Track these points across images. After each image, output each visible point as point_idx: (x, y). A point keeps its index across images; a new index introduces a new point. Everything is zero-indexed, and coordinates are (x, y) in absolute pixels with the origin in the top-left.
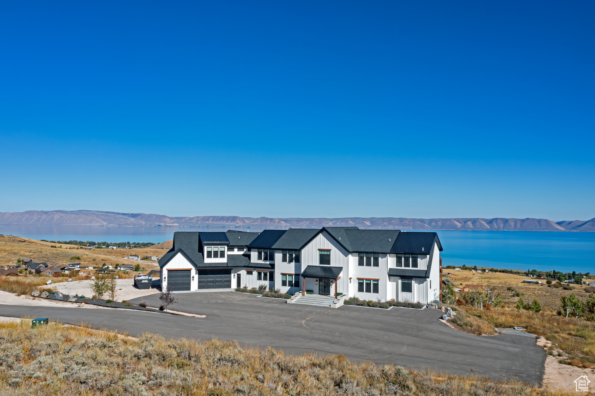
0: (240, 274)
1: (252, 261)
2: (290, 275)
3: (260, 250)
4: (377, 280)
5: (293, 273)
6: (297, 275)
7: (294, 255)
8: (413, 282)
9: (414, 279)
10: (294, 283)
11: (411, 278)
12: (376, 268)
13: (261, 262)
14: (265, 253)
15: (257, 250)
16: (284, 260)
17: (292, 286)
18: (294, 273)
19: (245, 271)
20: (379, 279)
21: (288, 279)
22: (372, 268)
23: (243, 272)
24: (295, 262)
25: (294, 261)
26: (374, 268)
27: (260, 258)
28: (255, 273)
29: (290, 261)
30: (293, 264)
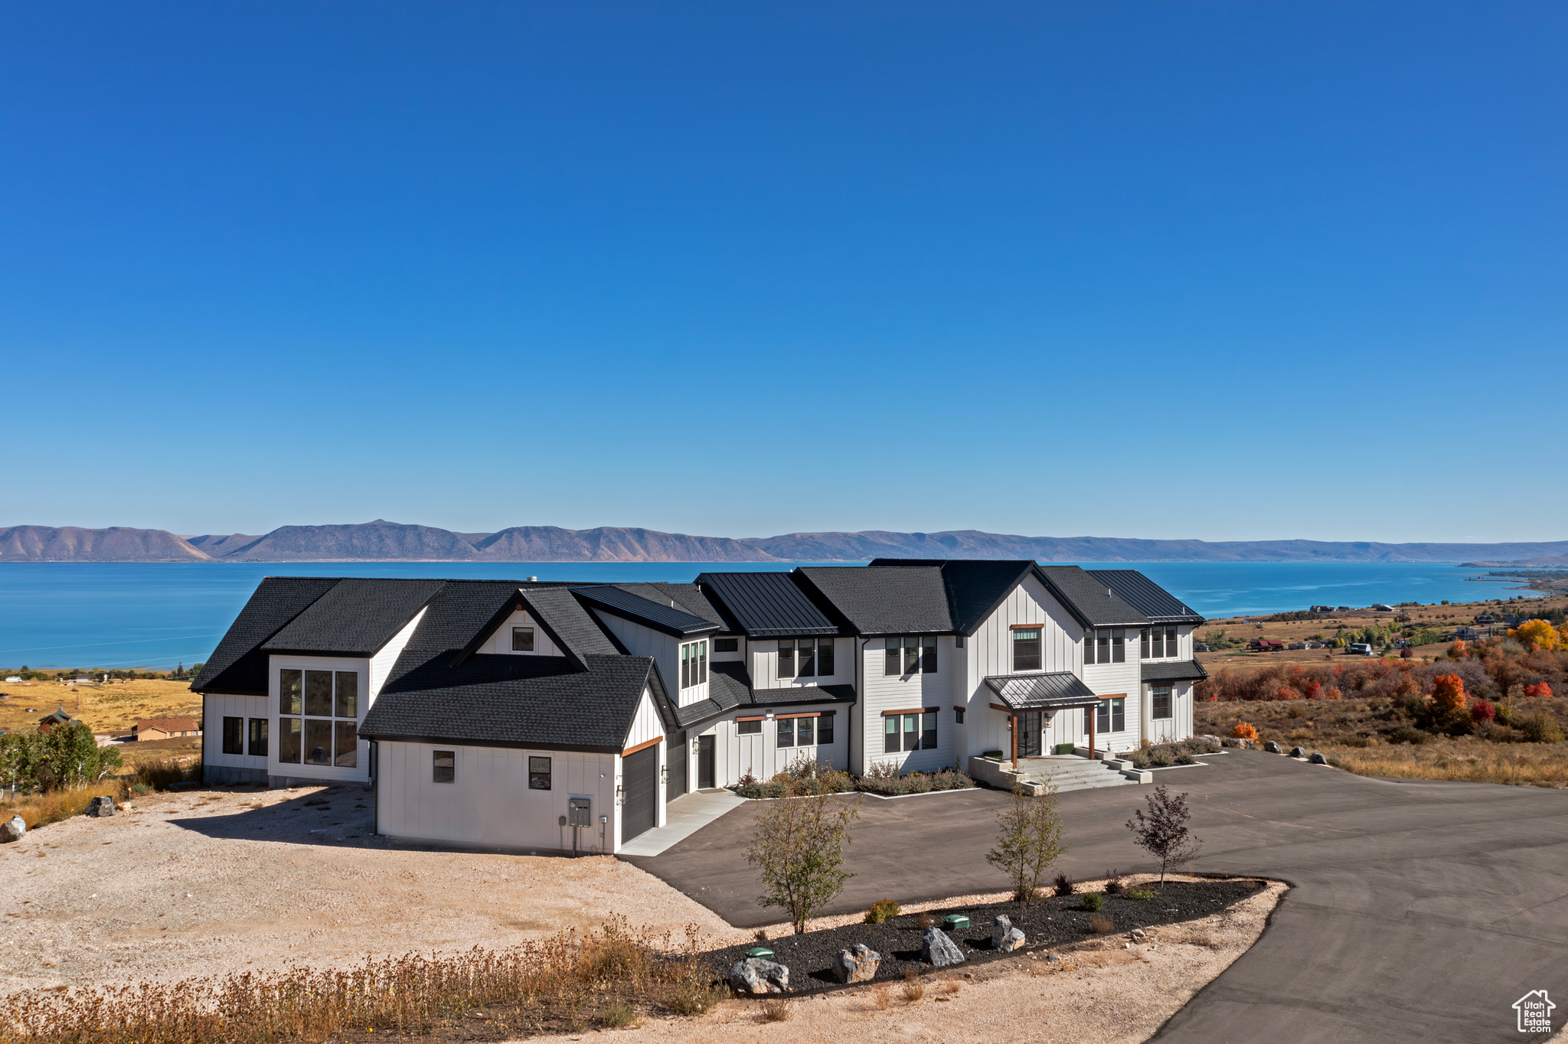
0: (712, 738)
1: (759, 684)
2: (911, 714)
3: (786, 644)
4: (1121, 698)
5: (917, 704)
6: (931, 711)
7: (921, 649)
8: (1174, 692)
9: (1177, 683)
10: (923, 737)
11: (1170, 682)
12: (1119, 665)
13: (787, 683)
14: (802, 652)
15: (775, 643)
16: (891, 669)
17: (916, 748)
18: (920, 706)
19: (730, 722)
20: (1126, 695)
21: (906, 726)
22: (1112, 667)
23: (723, 730)
24: (923, 672)
25: (921, 670)
26: (1115, 667)
27: (785, 671)
28: (770, 725)
29: (911, 670)
30: (917, 678)
